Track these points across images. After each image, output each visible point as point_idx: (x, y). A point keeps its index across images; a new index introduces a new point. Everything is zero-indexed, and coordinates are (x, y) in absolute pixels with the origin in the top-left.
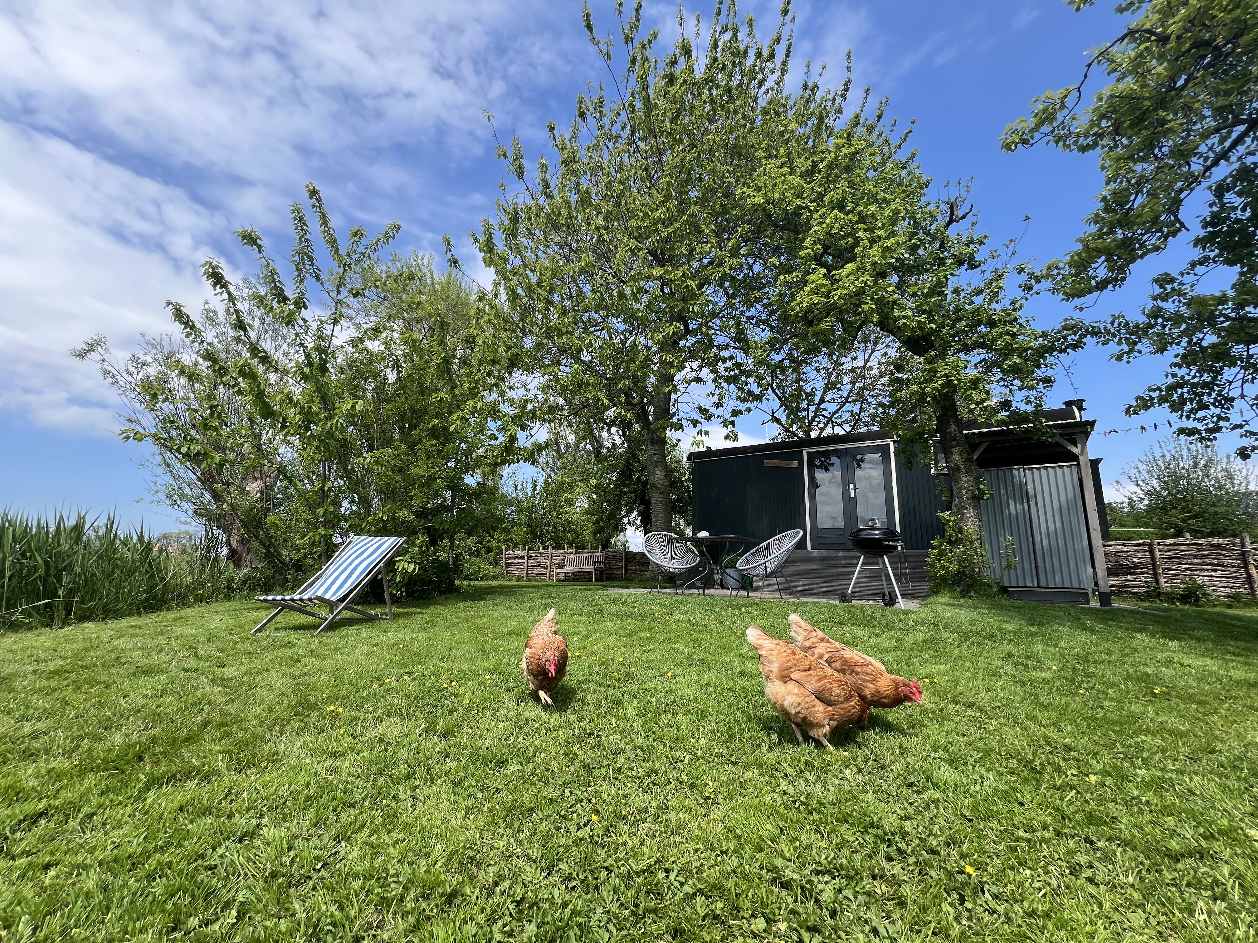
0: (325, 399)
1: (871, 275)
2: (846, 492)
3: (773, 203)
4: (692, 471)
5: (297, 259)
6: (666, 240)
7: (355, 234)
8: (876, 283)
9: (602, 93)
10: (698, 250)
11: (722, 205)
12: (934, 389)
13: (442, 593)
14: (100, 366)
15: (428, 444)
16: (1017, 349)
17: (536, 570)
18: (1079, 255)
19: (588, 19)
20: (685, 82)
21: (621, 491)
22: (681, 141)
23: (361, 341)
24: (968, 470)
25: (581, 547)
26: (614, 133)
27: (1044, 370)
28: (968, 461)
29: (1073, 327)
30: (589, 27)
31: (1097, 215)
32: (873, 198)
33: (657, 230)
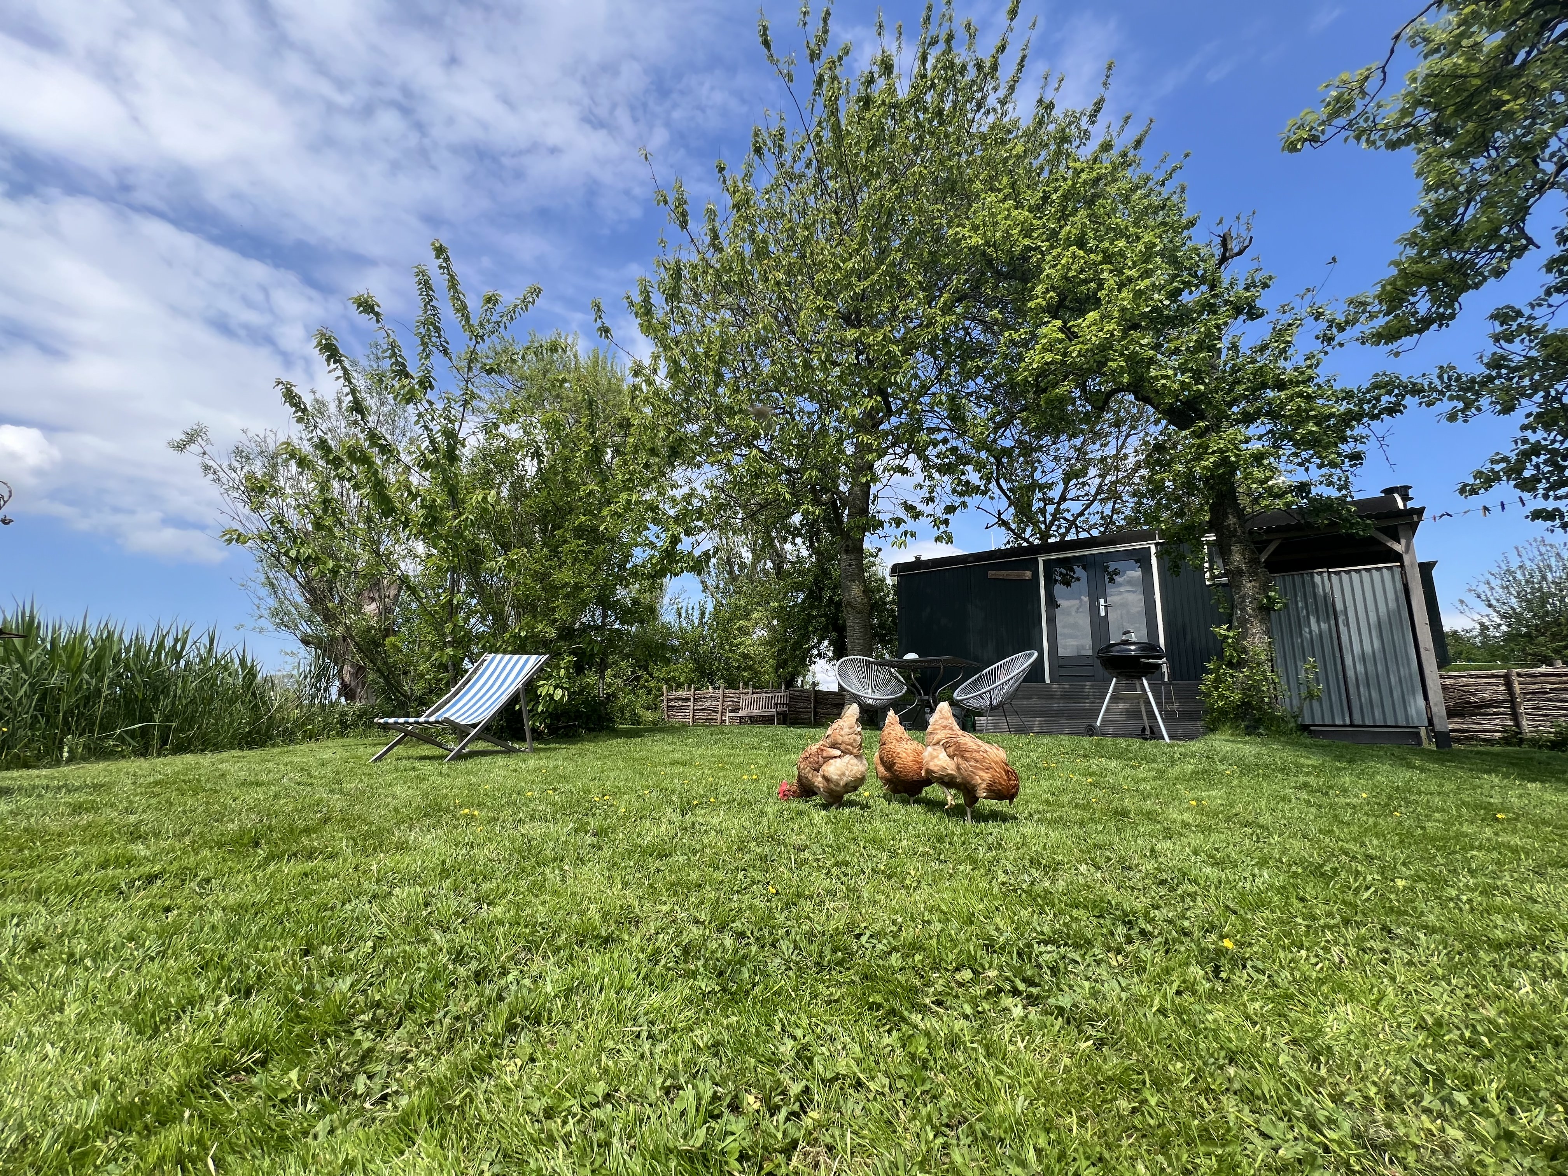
0: (452, 492)
1: (1119, 324)
2: (1094, 609)
3: (994, 245)
4: (898, 588)
5: (422, 330)
6: (863, 297)
7: (489, 300)
8: (1125, 334)
9: (783, 123)
10: (902, 308)
11: (930, 253)
12: (1205, 468)
13: (590, 730)
14: (199, 460)
15: (575, 544)
16: (1315, 416)
17: (704, 715)
18: (1393, 283)
19: (765, 34)
20: (883, 102)
21: (808, 615)
22: (878, 175)
23: (496, 426)
24: (1253, 574)
25: (759, 687)
26: (797, 172)
27: (1352, 445)
28: (1253, 562)
29: (1387, 384)
30: (766, 44)
31: (1415, 234)
32: (1120, 233)
33: (850, 283)
